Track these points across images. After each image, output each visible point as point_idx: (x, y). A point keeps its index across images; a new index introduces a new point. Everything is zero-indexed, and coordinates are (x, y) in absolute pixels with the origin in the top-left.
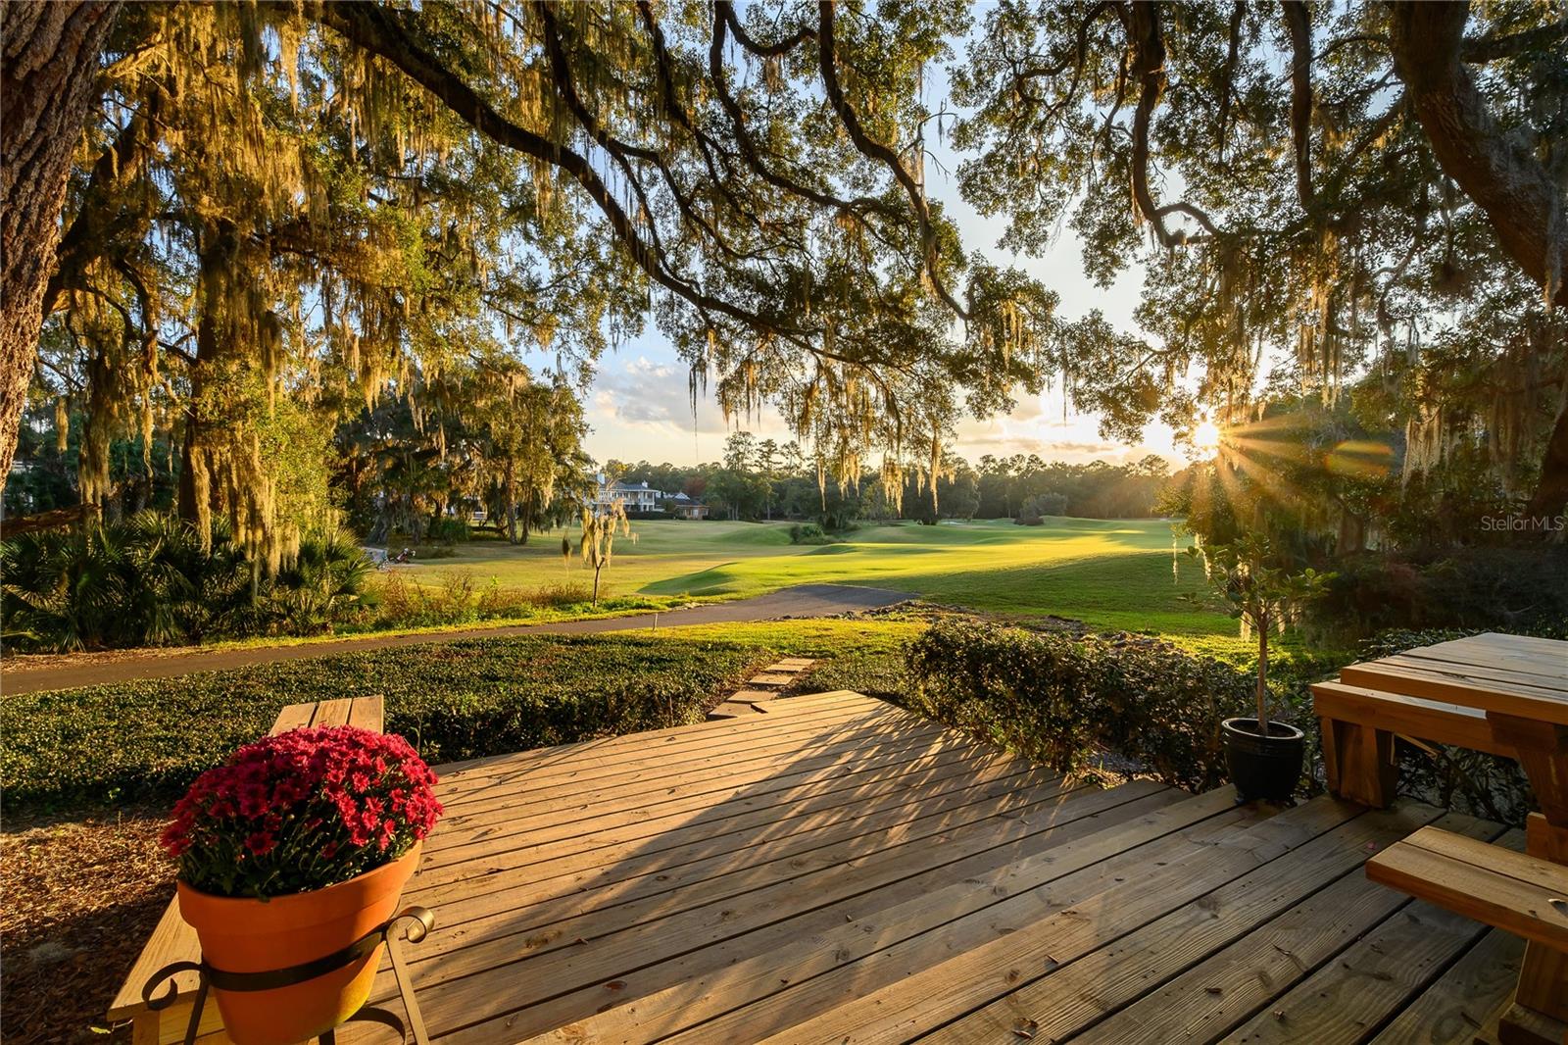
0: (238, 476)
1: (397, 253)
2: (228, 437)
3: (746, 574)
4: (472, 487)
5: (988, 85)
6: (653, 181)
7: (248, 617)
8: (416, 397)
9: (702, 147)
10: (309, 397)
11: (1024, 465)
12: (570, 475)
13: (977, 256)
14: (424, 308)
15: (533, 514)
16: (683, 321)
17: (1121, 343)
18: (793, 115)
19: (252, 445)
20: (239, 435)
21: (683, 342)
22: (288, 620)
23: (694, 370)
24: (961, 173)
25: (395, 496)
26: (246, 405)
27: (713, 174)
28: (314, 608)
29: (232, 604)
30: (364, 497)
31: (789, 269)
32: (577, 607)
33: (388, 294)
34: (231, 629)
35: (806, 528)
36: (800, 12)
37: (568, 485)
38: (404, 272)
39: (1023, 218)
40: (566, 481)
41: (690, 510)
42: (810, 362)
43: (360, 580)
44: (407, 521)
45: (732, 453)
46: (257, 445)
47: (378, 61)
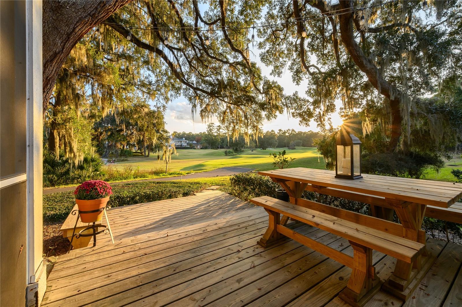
0: (67, 138)
1: (112, 76)
2: (64, 128)
3: (210, 165)
4: (133, 141)
5: (266, 33)
6: (181, 56)
7: (69, 178)
8: (117, 114)
9: (193, 47)
10: (86, 115)
11: (290, 132)
12: (162, 136)
13: (265, 77)
14: (119, 91)
15: (151, 148)
16: (190, 94)
17: (303, 100)
18: (217, 39)
19: (71, 130)
20: (68, 127)
21: (190, 99)
22: (80, 179)
23: (193, 107)
24: (260, 55)
25: (111, 143)
26: (70, 119)
27: (196, 55)
28: (87, 176)
29: (64, 175)
30: (102, 144)
31: (218, 80)
32: (161, 175)
33: (109, 87)
34: (64, 182)
35: (230, 151)
36: (218, 13)
37: (161, 139)
38: (114, 81)
39: (276, 67)
40: (160, 138)
41: (197, 146)
42: (225, 105)
43: (100, 168)
44: (114, 151)
45: (209, 129)
46: (73, 130)
47: (107, 26)
